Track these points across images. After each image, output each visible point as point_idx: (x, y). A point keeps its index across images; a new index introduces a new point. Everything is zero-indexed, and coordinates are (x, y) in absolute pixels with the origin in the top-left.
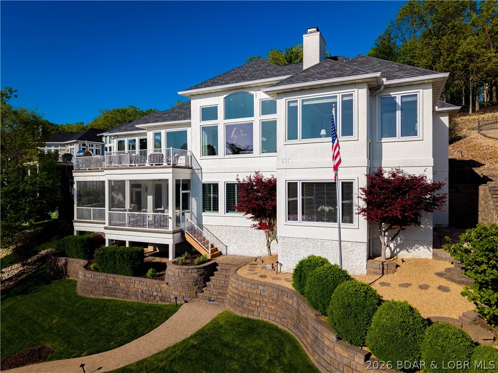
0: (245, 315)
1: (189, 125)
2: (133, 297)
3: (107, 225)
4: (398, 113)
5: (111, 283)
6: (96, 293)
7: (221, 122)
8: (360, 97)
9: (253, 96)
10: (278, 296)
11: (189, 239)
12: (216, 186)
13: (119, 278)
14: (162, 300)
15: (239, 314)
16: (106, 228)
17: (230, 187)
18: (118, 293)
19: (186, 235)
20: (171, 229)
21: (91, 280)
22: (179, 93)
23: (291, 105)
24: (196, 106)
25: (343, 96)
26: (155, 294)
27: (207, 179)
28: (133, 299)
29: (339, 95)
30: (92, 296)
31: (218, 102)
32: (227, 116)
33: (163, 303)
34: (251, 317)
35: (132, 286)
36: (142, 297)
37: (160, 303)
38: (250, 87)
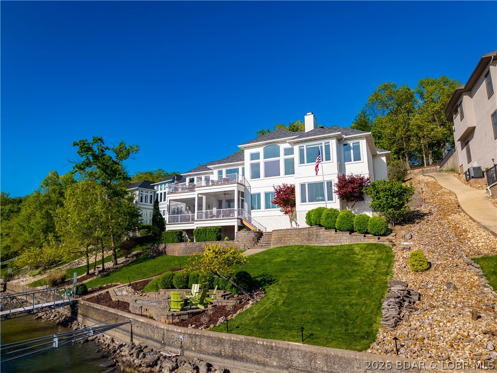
1: (242, 164)
3: (196, 219)
4: (352, 151)
5: (203, 246)
6: (194, 252)
7: (262, 161)
8: (333, 143)
9: (279, 146)
10: (299, 233)
11: (245, 223)
12: (259, 195)
13: (208, 243)
15: (280, 246)
16: (195, 221)
17: (267, 195)
19: (243, 221)
20: (236, 216)
21: (190, 246)
22: (239, 146)
23: (301, 148)
24: (247, 153)
25: (325, 143)
27: (253, 191)
29: (323, 142)
30: (190, 255)
31: (261, 150)
32: (265, 157)
34: (285, 245)
38: (278, 142)
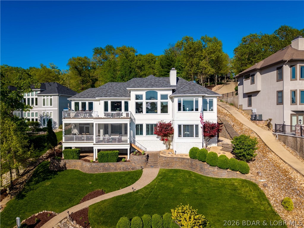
0: (170, 168)
1: (130, 100)
2: (118, 170)
3: (95, 143)
5: (106, 166)
6: (99, 171)
7: (144, 101)
8: (200, 100)
9: (157, 92)
10: (182, 161)
11: (134, 146)
12: (142, 125)
13: (111, 164)
14: (132, 169)
15: (168, 168)
16: (94, 144)
17: (148, 125)
18: (111, 169)
19: (132, 145)
20: (129, 143)
21: (95, 166)
22: (127, 89)
23: (179, 100)
24: (133, 94)
26: (129, 167)
27: (137, 122)
28: (119, 171)
29: (194, 98)
30: (96, 173)
31: (144, 93)
32: (147, 99)
33: (133, 170)
34: (172, 168)
35: (118, 166)
36: (123, 169)
37: (132, 170)
